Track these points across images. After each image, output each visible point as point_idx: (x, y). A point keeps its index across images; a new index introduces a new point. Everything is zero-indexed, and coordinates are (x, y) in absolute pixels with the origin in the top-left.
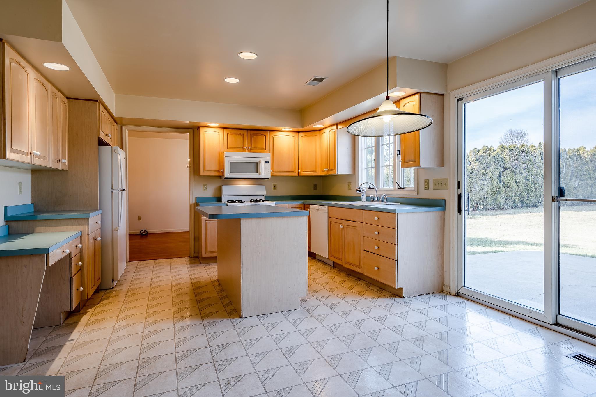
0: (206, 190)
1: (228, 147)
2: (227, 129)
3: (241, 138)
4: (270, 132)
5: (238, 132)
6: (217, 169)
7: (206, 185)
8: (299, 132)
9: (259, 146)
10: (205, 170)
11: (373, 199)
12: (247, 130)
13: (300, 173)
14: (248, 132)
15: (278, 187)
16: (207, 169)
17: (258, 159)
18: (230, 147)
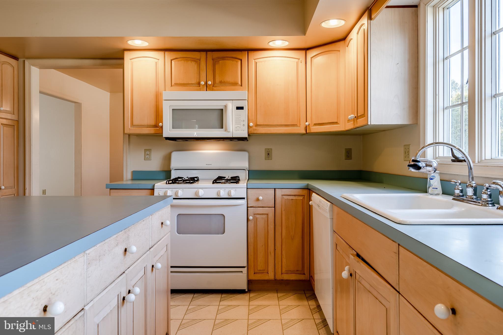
0: (149, 159)
1: (173, 84)
2: (170, 52)
3: (196, 66)
4: (249, 52)
5: (188, 56)
6: (153, 123)
7: (150, 150)
8: (306, 49)
9: (229, 78)
10: (132, 125)
11: (462, 191)
12: (206, 51)
13: (310, 128)
14: (208, 56)
15: (274, 154)
16: (135, 123)
17: (224, 103)
18: (175, 84)
